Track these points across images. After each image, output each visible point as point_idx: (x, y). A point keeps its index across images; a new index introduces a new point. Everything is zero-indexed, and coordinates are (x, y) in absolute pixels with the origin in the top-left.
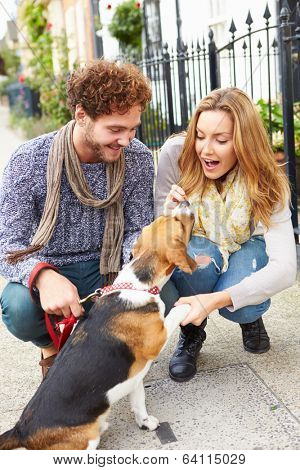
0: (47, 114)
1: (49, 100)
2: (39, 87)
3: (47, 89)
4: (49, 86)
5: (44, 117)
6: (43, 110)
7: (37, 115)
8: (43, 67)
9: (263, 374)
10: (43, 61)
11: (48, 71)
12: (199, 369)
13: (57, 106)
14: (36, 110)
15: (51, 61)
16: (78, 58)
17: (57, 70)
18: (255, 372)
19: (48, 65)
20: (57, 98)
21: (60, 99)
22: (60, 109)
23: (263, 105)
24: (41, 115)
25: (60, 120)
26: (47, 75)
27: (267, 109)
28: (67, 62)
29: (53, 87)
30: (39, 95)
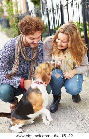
0: (12, 27)
1: (12, 23)
2: (9, 19)
3: (12, 19)
4: (12, 18)
5: (11, 28)
6: (11, 26)
7: (9, 27)
8: (10, 12)
9: (79, 109)
10: (10, 10)
11: (12, 13)
12: (59, 108)
13: (15, 25)
14: (8, 26)
15: (13, 10)
16: (21, 9)
17: (15, 13)
18: (76, 109)
19: (12, 11)
20: (15, 22)
21: (16, 22)
22: (16, 26)
23: (78, 23)
24: (10, 27)
25: (16, 29)
26: (12, 15)
27: (79, 25)
28: (18, 10)
29: (13, 19)
30: (9, 21)
